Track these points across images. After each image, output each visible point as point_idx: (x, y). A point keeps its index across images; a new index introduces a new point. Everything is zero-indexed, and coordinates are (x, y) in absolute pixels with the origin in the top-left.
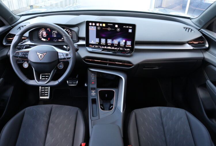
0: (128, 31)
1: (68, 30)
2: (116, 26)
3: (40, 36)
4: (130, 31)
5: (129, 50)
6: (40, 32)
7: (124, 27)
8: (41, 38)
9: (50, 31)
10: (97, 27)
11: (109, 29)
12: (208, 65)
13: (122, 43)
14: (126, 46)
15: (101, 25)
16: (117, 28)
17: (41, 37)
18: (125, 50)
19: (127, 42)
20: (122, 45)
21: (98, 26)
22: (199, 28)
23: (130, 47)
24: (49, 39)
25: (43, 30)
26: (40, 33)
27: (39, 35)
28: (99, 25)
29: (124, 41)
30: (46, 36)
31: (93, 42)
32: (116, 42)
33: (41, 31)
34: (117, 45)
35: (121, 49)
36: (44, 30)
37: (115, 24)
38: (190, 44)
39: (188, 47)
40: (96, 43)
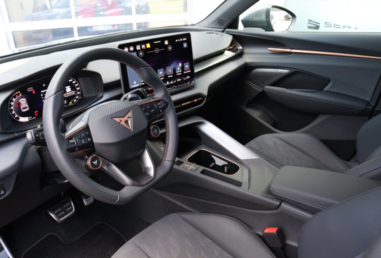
0: (183, 45)
1: (71, 80)
2: (166, 43)
3: (14, 112)
4: (185, 45)
5: (188, 77)
6: (12, 103)
7: (177, 41)
8: (18, 118)
9: (34, 92)
10: (138, 52)
11: (157, 51)
12: (252, 71)
13: (179, 69)
14: (185, 72)
15: (143, 46)
16: (167, 45)
17: (16, 116)
18: (184, 79)
19: (185, 64)
20: (178, 73)
21: (139, 50)
22: (222, 30)
23: (190, 71)
24: (36, 115)
25: (18, 94)
26: (11, 106)
27: (11, 110)
28: (141, 47)
29: (180, 65)
30: (28, 109)
31: (136, 84)
32: (170, 71)
33: (14, 99)
34: (172, 76)
35: (179, 80)
36: (20, 95)
37: (163, 39)
38: (228, 50)
39: (229, 54)
40: (142, 83)
